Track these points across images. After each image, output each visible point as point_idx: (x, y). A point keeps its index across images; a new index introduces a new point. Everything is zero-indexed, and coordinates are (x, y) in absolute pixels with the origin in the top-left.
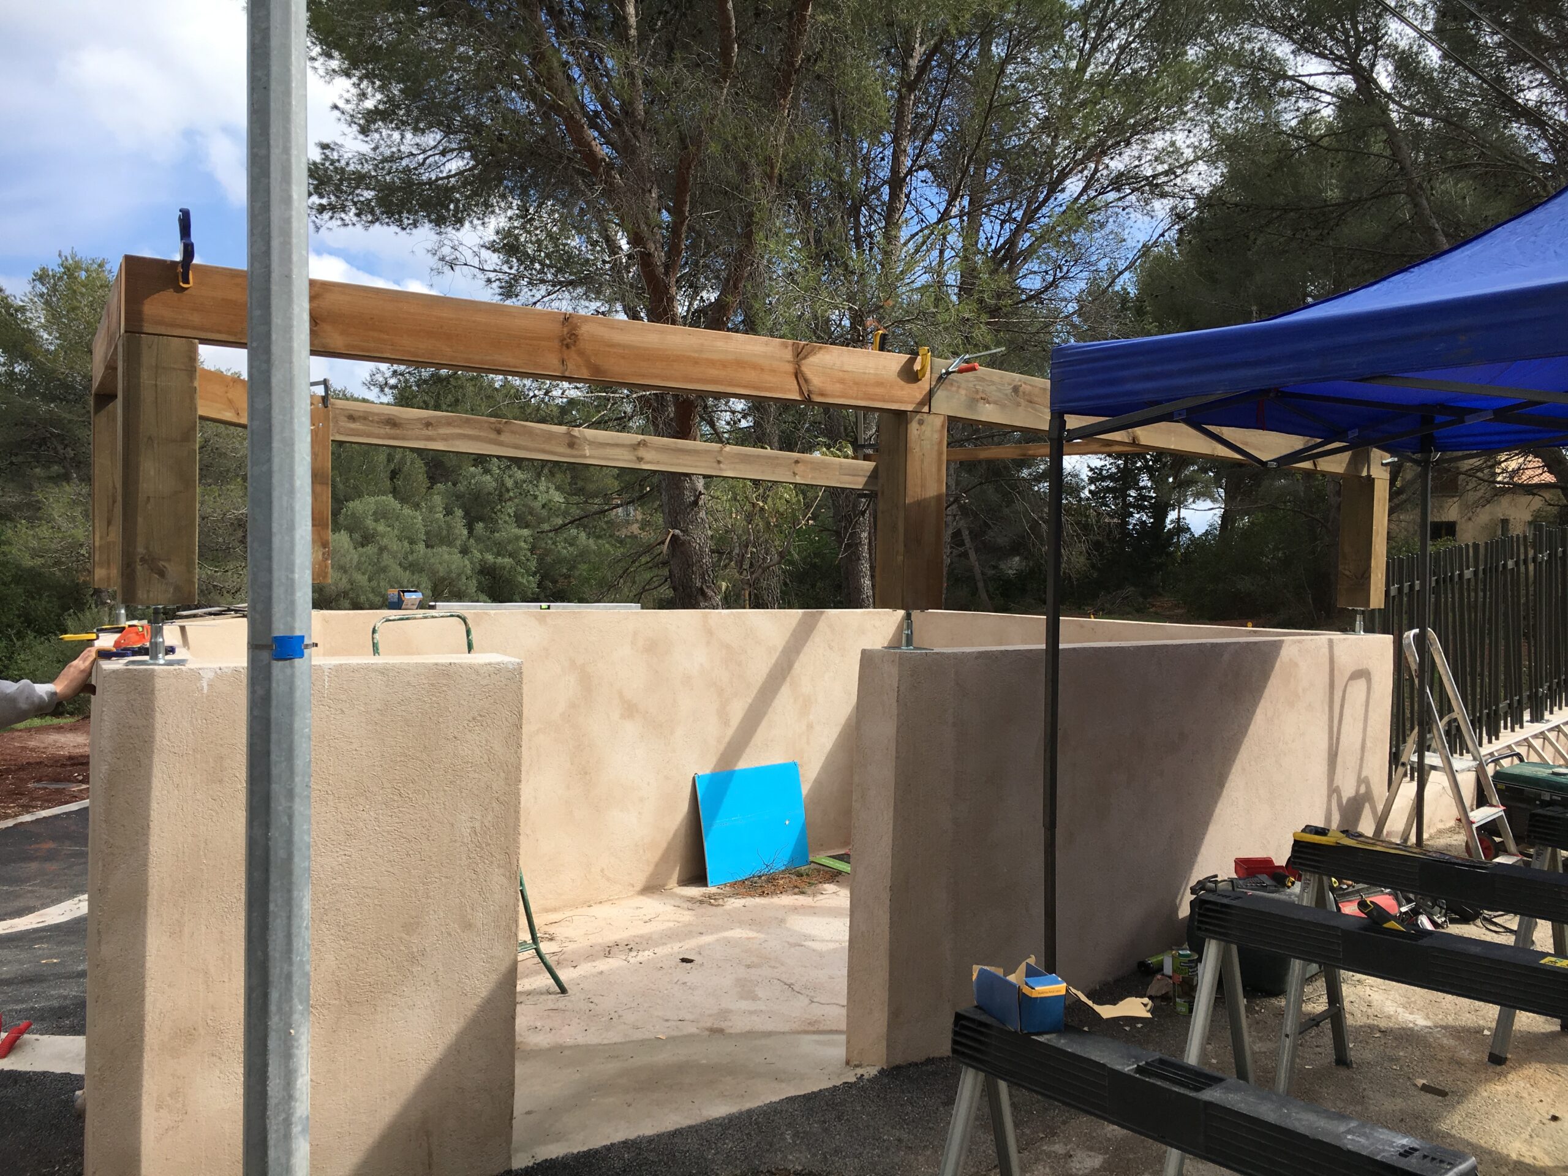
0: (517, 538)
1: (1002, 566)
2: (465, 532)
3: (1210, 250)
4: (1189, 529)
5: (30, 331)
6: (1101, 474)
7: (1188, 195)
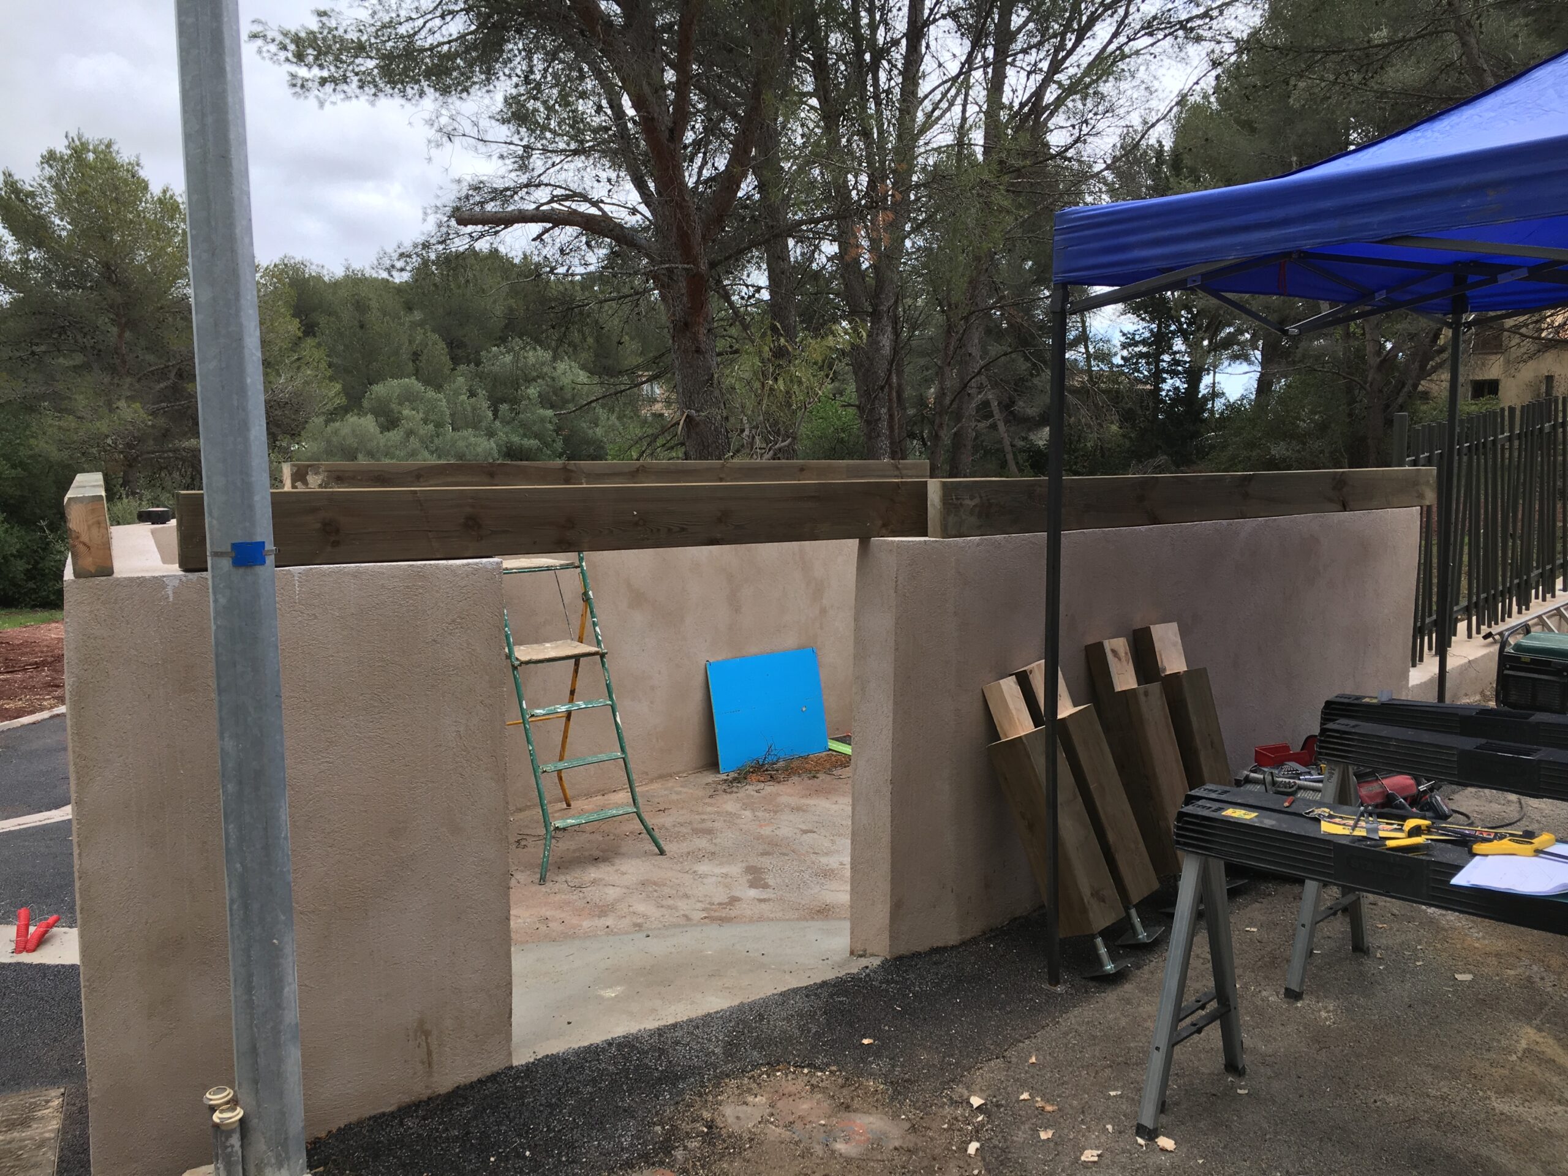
0: (543, 420)
1: (1032, 437)
2: (490, 414)
3: (1247, 97)
4: (1223, 394)
5: (40, 217)
6: (1133, 339)
7: (1224, 39)
